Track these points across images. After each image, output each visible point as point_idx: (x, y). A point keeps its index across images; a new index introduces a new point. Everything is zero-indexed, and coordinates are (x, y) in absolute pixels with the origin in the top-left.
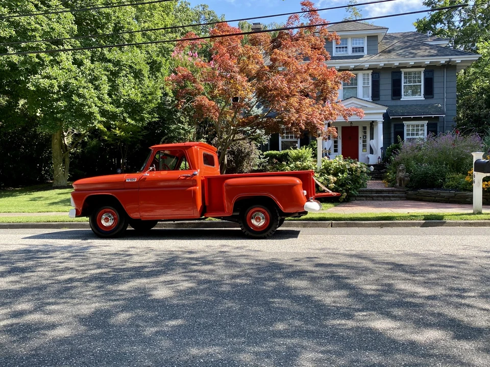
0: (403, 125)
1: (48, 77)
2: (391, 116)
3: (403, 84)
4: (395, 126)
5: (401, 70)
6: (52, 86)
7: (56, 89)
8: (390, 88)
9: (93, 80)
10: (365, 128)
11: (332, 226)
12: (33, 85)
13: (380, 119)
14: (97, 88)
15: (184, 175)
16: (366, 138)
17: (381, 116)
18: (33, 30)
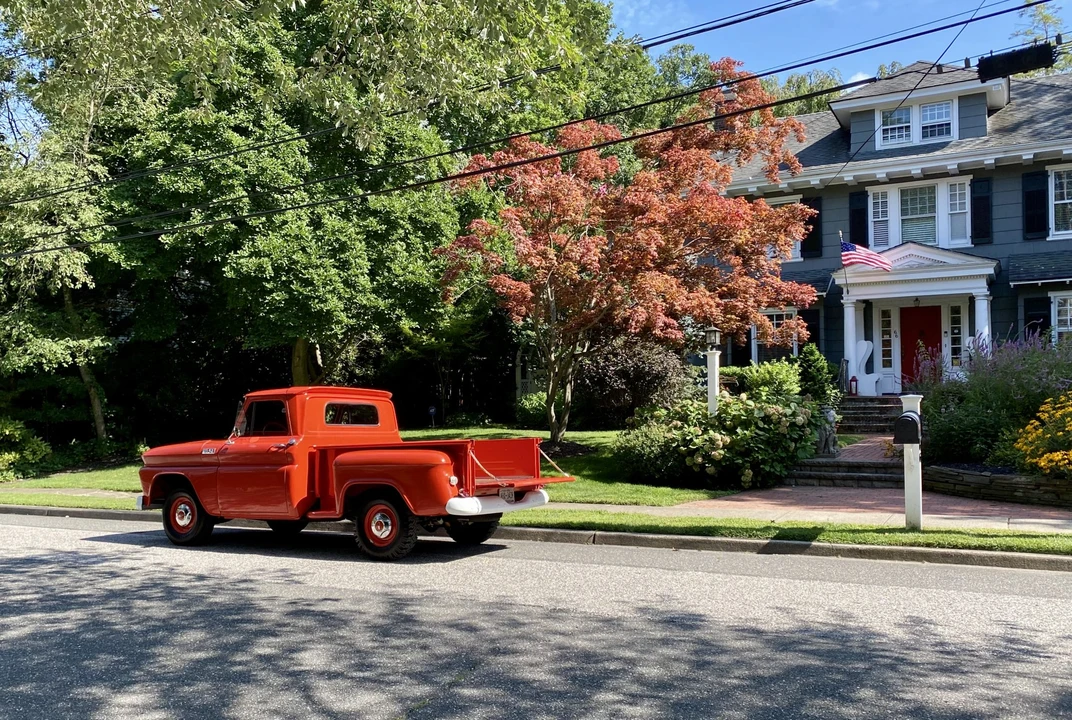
0: (1048, 302)
1: (256, 254)
2: (1012, 281)
3: (1052, 202)
4: (1028, 304)
5: (1047, 168)
6: (261, 268)
7: (270, 272)
8: (1020, 214)
9: (337, 251)
10: (956, 310)
11: (594, 542)
12: (232, 268)
13: (980, 289)
14: (344, 265)
15: (278, 444)
16: (959, 333)
17: (983, 283)
18: (230, 176)
